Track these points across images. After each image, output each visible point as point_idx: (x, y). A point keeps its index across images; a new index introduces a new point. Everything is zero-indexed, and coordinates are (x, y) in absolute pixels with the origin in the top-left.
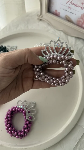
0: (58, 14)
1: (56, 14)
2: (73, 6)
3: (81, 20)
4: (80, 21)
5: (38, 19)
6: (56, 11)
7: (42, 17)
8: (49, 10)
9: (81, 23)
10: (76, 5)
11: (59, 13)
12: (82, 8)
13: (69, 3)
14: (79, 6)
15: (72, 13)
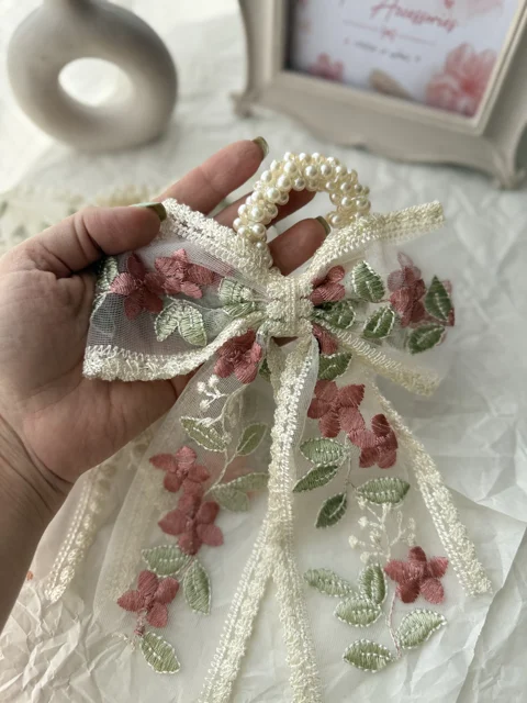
0: (332, 70)
1: (326, 74)
2: (403, 25)
3: (448, 80)
4: (444, 87)
6: (324, 58)
7: (255, 100)
8: (290, 61)
9: (447, 95)
10: (417, 18)
11: (340, 66)
12: (449, 25)
13: (384, 12)
14: (431, 19)
15: (400, 56)
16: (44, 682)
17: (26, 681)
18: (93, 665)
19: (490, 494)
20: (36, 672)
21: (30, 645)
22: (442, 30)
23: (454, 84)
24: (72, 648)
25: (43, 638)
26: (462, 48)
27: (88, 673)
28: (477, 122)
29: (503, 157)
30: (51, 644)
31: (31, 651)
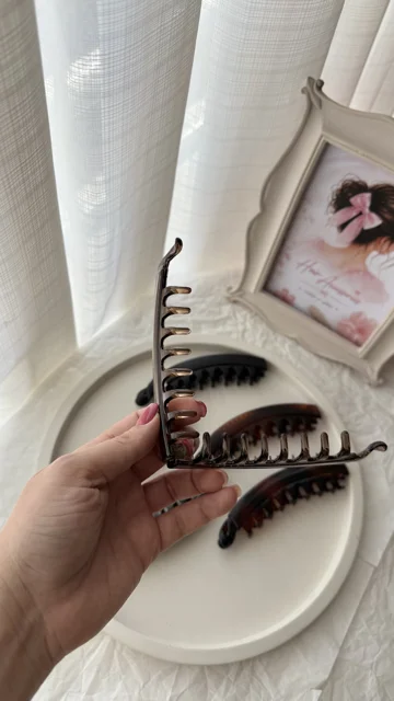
1: (285, 299)
2: (333, 293)
3: (351, 324)
5: (228, 299)
7: (241, 296)
8: (266, 287)
9: (348, 331)
10: (341, 292)
11: (294, 298)
12: (357, 302)
13: (323, 284)
14: (347, 296)
15: (328, 304)
22: (351, 303)
23: (354, 327)
26: (360, 314)
28: (361, 351)
29: (372, 370)
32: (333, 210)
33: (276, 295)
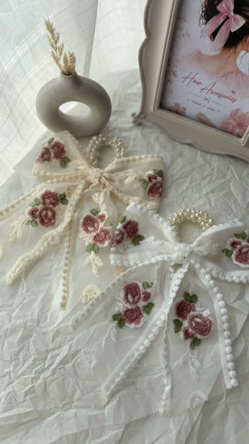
0: (181, 111)
1: (178, 112)
3: (231, 121)
4: (229, 123)
6: (177, 105)
8: (162, 105)
9: (231, 127)
10: (220, 95)
11: (185, 109)
12: (233, 100)
13: (206, 91)
14: (226, 97)
15: (211, 109)
16: (54, 366)
17: (46, 366)
18: (74, 360)
19: (234, 301)
20: (50, 362)
21: (48, 352)
22: (230, 102)
24: (65, 354)
25: (53, 350)
26: (239, 109)
27: (72, 364)
28: (242, 141)
30: (56, 352)
31: (48, 354)
32: (204, 21)
33: (170, 110)
